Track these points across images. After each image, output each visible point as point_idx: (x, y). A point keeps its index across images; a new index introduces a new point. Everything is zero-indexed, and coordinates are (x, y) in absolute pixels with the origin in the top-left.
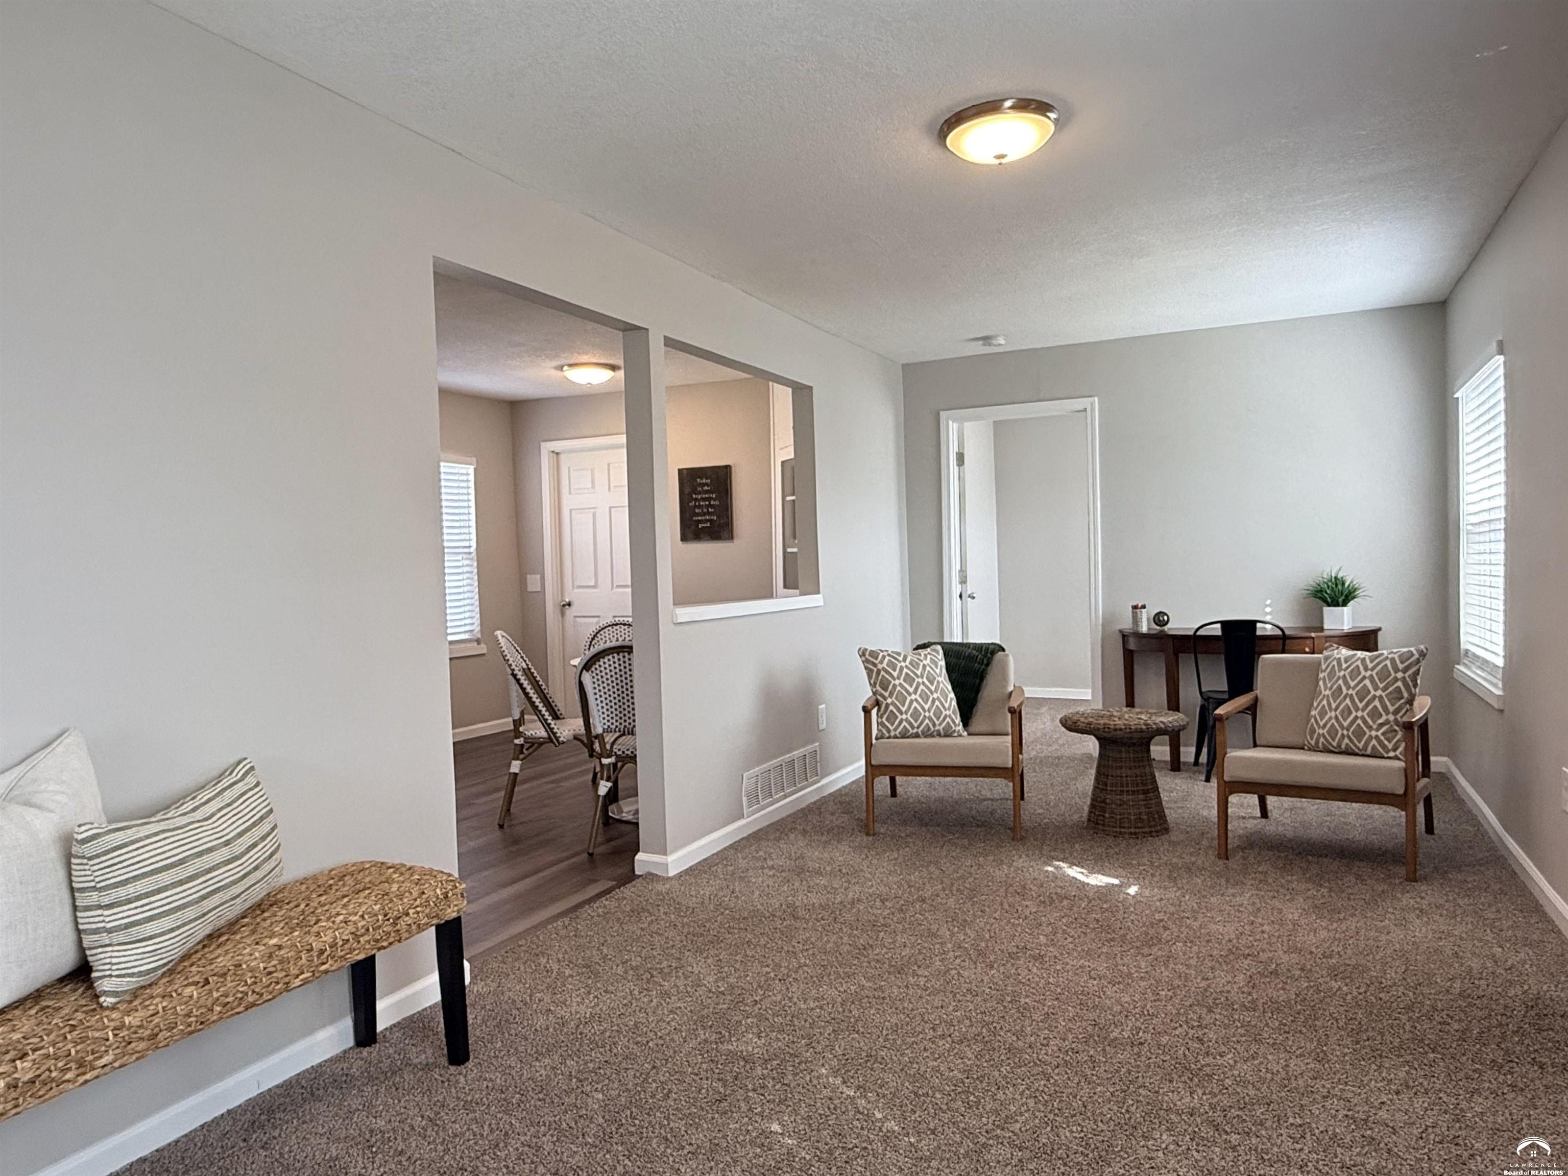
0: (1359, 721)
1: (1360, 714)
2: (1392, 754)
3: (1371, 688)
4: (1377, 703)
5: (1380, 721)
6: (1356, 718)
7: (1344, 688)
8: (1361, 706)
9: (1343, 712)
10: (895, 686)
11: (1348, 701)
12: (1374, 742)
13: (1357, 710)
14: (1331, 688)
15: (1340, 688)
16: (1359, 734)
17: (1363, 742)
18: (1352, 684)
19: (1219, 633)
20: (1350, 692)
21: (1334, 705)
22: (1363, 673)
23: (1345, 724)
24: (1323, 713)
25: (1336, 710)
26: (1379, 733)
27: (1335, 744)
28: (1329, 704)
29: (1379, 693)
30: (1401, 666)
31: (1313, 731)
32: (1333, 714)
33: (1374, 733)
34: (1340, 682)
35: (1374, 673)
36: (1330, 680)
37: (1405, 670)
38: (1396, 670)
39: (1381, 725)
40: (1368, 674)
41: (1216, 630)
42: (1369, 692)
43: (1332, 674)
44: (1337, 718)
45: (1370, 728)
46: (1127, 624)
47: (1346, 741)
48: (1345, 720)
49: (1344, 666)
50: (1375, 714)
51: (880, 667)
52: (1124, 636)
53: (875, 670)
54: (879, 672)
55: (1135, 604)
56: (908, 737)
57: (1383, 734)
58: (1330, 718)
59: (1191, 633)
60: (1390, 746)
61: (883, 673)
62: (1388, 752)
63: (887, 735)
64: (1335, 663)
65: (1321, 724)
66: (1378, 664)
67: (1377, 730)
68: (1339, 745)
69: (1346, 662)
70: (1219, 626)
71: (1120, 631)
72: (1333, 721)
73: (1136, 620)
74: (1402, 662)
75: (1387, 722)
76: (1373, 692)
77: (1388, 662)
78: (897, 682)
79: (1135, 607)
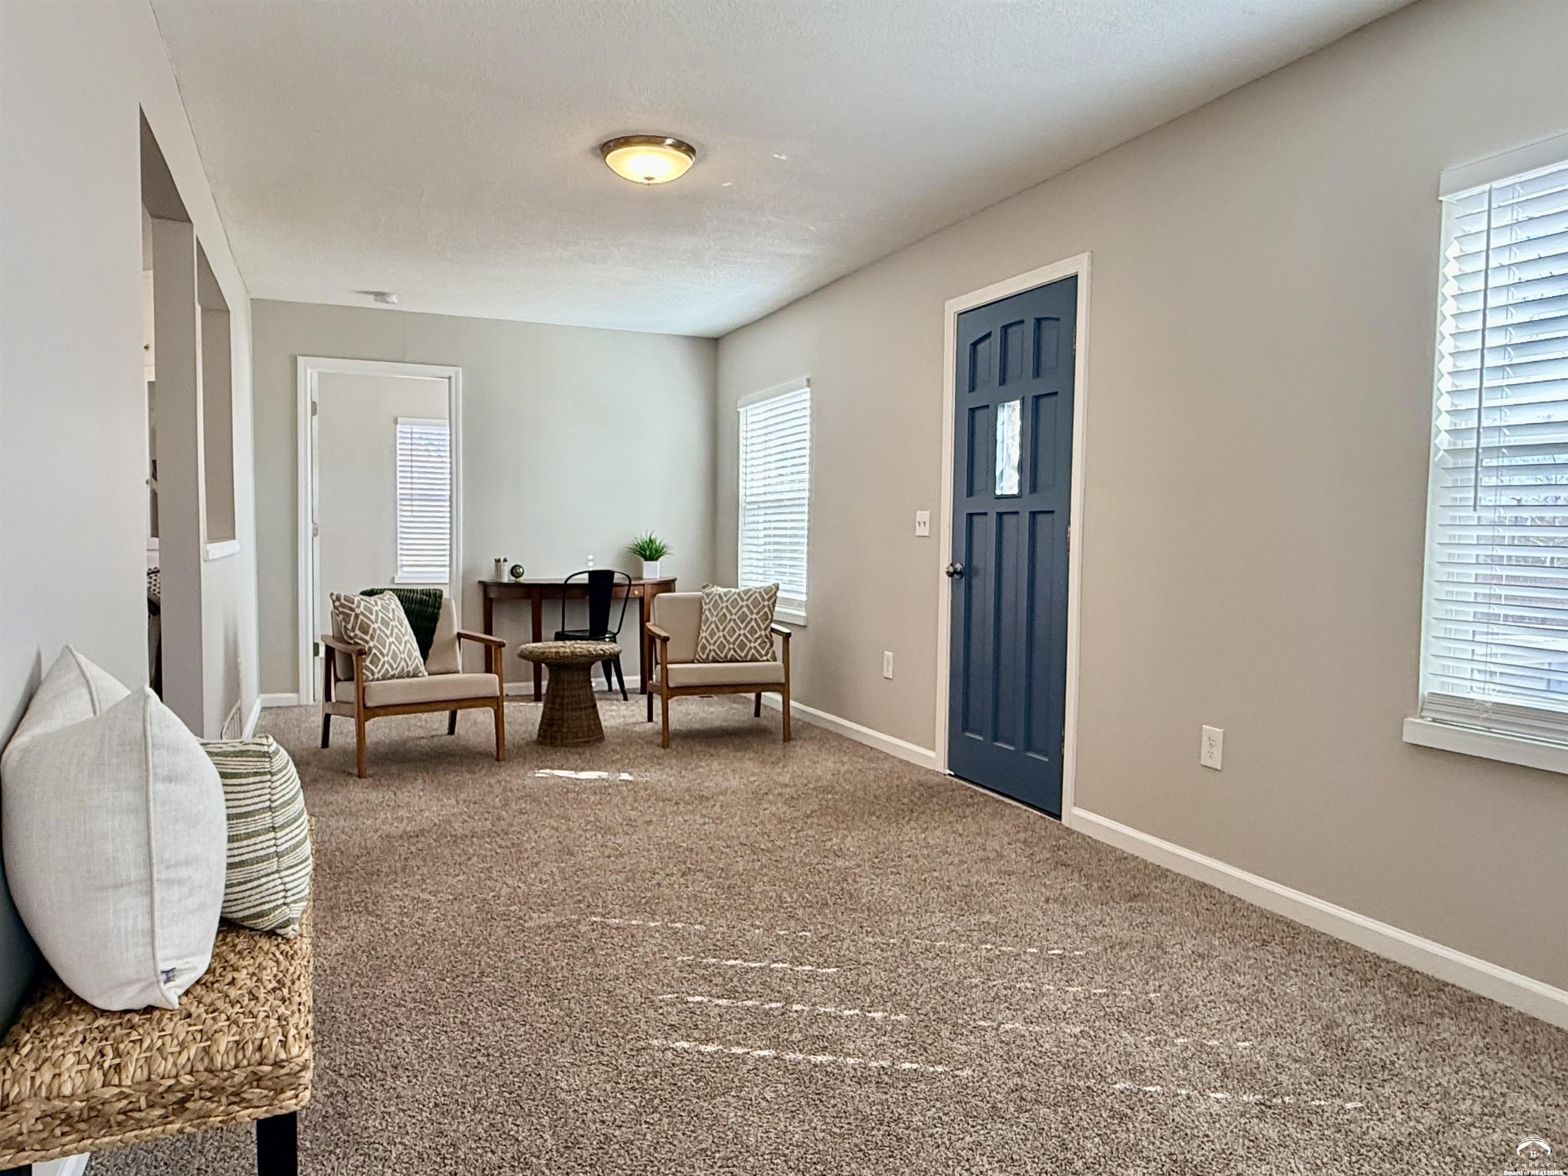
0: (742, 637)
1: (742, 632)
2: (765, 658)
3: (748, 613)
4: (753, 623)
5: (757, 636)
6: (740, 635)
7: (728, 615)
8: (742, 626)
9: (729, 632)
10: (374, 629)
11: (732, 623)
12: (753, 651)
13: (740, 629)
14: (717, 616)
15: (725, 615)
16: (742, 646)
17: (745, 652)
18: (734, 611)
19: (587, 582)
20: (733, 617)
21: (721, 628)
22: (741, 603)
23: (732, 640)
24: (712, 634)
25: (723, 631)
26: (756, 644)
27: (722, 656)
28: (717, 627)
29: (754, 616)
30: (766, 597)
31: (704, 648)
32: (721, 634)
33: (753, 645)
34: (724, 610)
35: (749, 603)
36: (715, 610)
37: (769, 600)
38: (764, 600)
39: (757, 639)
40: (745, 603)
41: (584, 579)
42: (747, 616)
43: (716, 605)
44: (724, 636)
45: (750, 641)
46: (487, 575)
47: (732, 652)
48: (731, 637)
49: (725, 599)
50: (753, 631)
51: (358, 611)
52: (484, 585)
53: (353, 614)
54: (357, 616)
55: (497, 558)
56: (389, 679)
57: (759, 645)
58: (719, 637)
59: (563, 582)
60: (763, 653)
61: (361, 617)
62: (762, 656)
63: (371, 678)
64: (717, 597)
65: (712, 642)
66: (751, 596)
67: (755, 642)
68: (726, 656)
69: (725, 596)
70: (586, 576)
71: (480, 582)
72: (722, 639)
73: (498, 569)
74: (767, 594)
75: (761, 636)
76: (750, 616)
77: (757, 595)
78: (376, 626)
79: (498, 561)
